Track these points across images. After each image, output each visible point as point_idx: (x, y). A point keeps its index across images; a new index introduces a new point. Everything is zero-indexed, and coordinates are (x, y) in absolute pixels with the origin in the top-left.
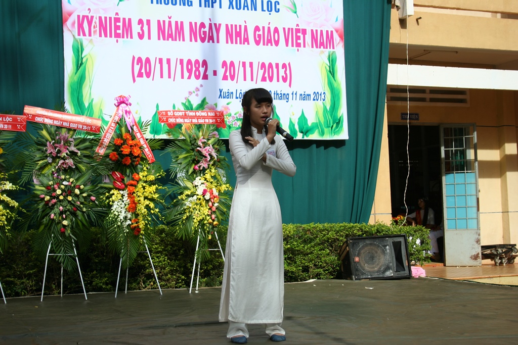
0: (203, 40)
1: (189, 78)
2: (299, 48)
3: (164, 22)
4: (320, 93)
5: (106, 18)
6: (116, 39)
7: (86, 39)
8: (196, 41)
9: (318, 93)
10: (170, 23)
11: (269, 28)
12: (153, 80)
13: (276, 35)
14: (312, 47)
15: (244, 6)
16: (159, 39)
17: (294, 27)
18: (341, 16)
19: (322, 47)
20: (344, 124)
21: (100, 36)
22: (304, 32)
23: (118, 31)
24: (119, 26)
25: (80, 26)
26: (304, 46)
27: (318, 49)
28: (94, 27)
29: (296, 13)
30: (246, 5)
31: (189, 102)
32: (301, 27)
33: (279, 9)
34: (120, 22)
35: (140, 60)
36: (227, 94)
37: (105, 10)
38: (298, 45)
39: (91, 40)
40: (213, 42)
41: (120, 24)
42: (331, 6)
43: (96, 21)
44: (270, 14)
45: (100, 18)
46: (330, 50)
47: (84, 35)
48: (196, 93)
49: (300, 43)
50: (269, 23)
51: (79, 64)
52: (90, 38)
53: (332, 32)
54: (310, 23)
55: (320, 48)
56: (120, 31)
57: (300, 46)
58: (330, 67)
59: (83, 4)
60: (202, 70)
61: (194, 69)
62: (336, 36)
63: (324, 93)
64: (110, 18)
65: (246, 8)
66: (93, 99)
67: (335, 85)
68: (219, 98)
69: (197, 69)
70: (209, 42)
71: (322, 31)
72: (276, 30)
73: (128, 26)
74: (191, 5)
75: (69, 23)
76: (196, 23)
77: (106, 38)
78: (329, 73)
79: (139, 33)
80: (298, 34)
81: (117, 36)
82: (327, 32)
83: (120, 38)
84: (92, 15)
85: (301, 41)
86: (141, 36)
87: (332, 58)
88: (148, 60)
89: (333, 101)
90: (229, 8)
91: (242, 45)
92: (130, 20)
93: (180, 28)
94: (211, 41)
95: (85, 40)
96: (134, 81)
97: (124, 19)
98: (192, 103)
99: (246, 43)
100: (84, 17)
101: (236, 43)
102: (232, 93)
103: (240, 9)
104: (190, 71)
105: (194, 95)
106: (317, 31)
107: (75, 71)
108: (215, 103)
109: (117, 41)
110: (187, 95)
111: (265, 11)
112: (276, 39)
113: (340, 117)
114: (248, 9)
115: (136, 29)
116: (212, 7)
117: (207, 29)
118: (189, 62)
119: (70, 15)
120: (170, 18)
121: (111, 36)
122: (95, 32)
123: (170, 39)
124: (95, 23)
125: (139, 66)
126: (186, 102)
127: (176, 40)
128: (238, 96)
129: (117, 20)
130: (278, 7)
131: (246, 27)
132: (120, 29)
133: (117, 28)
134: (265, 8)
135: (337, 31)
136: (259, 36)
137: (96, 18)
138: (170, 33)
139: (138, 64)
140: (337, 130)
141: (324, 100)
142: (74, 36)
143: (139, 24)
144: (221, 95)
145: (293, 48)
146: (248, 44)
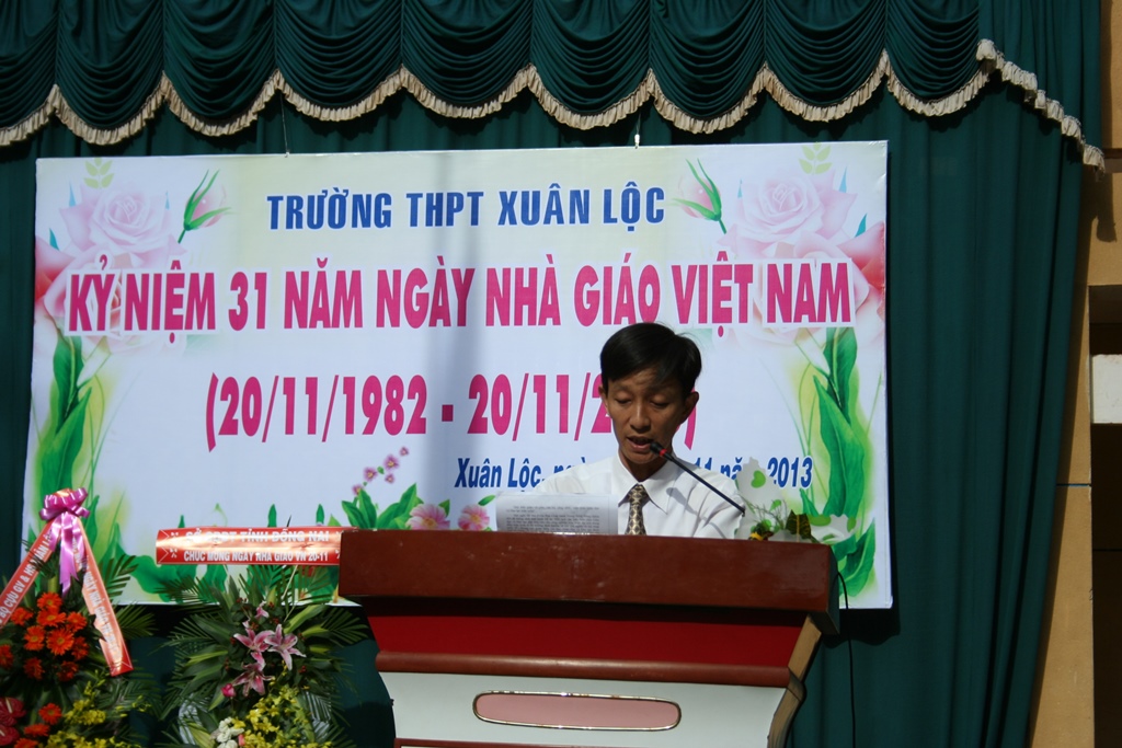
0: (415, 321)
1: (369, 430)
2: (725, 326)
3: (305, 275)
4: (791, 462)
5: (145, 278)
6: (169, 332)
7: (90, 338)
8: (395, 322)
9: (785, 461)
10: (322, 277)
11: (626, 271)
12: (264, 440)
13: (649, 289)
14: (771, 318)
15: (549, 212)
16: (288, 324)
17: (711, 261)
18: (878, 216)
19: (805, 318)
20: (876, 558)
21: (128, 326)
22: (745, 274)
23: (176, 312)
24: (181, 297)
25: (79, 304)
26: (743, 319)
27: (793, 326)
28: (114, 305)
29: (717, 217)
30: (554, 208)
31: (366, 499)
32: (733, 261)
33: (660, 212)
34: (182, 286)
35: (231, 385)
36: (481, 474)
37: (145, 257)
38: (723, 316)
39: (105, 337)
40: (447, 323)
41: (184, 292)
42: (843, 187)
43: (120, 287)
44: (631, 229)
45: (131, 278)
46: (834, 325)
47: (87, 327)
48: (386, 473)
49: (729, 310)
50: (628, 256)
51: (69, 403)
52: (101, 333)
53: (842, 268)
54: (768, 244)
55: (798, 319)
56: (181, 312)
57: (729, 320)
58: (830, 378)
59: (88, 244)
60: (409, 406)
61: (385, 404)
62: (855, 278)
63: (808, 461)
64: (158, 277)
65: (554, 218)
66: (98, 497)
67: (848, 434)
68: (457, 485)
69: (395, 405)
70: (433, 323)
71: (805, 269)
72: (650, 276)
73: (203, 295)
74: (388, 223)
75: (49, 299)
76: (397, 274)
77: (143, 332)
78: (827, 397)
79: (232, 313)
80: (724, 283)
81: (174, 323)
82: (826, 268)
83: (181, 328)
84: (111, 272)
85: (733, 304)
86: (238, 321)
87: (839, 348)
88: (253, 385)
89: (839, 487)
90: (502, 222)
91: (537, 327)
92: (210, 278)
93: (349, 290)
94: (440, 322)
95: (87, 339)
96: (212, 444)
97: (195, 277)
98: (373, 502)
99: (549, 321)
100: (88, 278)
101: (518, 322)
102: (498, 470)
103: (535, 220)
104: (371, 411)
105: (380, 478)
106: (788, 268)
107: (57, 425)
108: (443, 500)
109: (172, 338)
110: (359, 479)
111: (615, 220)
112: (649, 301)
113: (864, 538)
114: (560, 221)
115: (225, 300)
116: (450, 222)
117: (429, 289)
118: (372, 384)
119: (53, 275)
120: (322, 264)
121: (156, 326)
122: (115, 317)
123: (320, 324)
124: (117, 293)
125: (227, 404)
126: (356, 500)
127: (336, 324)
128: (516, 477)
129: (176, 280)
130: (657, 205)
131: (550, 273)
132: (180, 306)
133: (175, 301)
134: (616, 212)
135: (860, 264)
136: (593, 296)
137: (120, 281)
138: (320, 305)
139: (224, 398)
140: (852, 576)
141: (805, 484)
142: (59, 331)
143: (234, 287)
144: (462, 477)
145: (703, 326)
146: (557, 322)
